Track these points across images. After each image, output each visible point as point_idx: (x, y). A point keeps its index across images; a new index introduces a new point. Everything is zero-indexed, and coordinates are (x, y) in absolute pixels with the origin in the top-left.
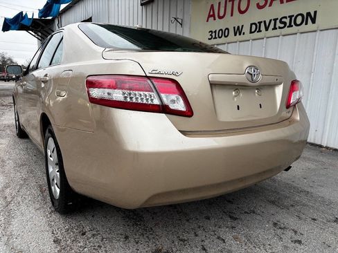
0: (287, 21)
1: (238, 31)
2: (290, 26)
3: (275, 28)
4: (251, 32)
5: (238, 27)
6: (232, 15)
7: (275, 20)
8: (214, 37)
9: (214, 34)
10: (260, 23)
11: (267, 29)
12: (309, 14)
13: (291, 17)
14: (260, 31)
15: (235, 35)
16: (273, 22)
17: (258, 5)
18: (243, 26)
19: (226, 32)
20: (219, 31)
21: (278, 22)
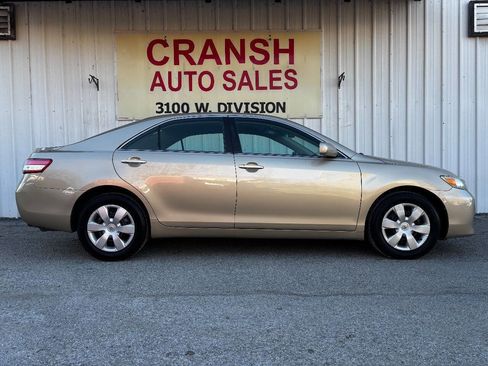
0: (259, 106)
1: (202, 108)
2: (262, 111)
3: (246, 112)
4: (219, 112)
5: (202, 104)
6: (191, 89)
7: (247, 104)
8: (165, 110)
9: (165, 108)
10: (230, 104)
11: (238, 111)
12: (279, 104)
13: (262, 104)
14: (229, 112)
15: (199, 112)
16: (244, 106)
17: (225, 86)
18: (208, 104)
19: (185, 107)
20: (174, 105)
21: (250, 106)
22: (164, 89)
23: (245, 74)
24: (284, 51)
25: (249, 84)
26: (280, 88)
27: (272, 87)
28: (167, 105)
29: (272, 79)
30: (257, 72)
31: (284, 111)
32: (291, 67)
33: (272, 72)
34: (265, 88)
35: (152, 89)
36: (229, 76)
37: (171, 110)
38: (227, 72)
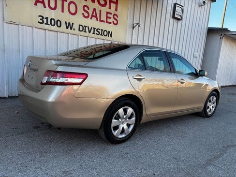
0: (100, 31)
1: (69, 26)
2: (101, 35)
3: (94, 33)
4: (79, 30)
5: (69, 23)
6: (63, 11)
7: (94, 29)
8: (45, 22)
9: (45, 20)
10: (85, 27)
11: (90, 32)
12: (109, 32)
13: (102, 30)
14: (85, 32)
15: (67, 28)
16: (93, 29)
17: (83, 14)
18: (73, 24)
19: (59, 22)
20: (51, 19)
21: (96, 30)
22: (45, 6)
23: (94, 10)
24: (114, 2)
25: (96, 17)
26: (110, 23)
27: (107, 22)
28: (47, 18)
29: (107, 17)
30: (100, 11)
31: (111, 37)
32: (116, 13)
33: (107, 13)
34: (104, 21)
35: (36, 4)
36: (86, 8)
37: (49, 23)
38: (85, 6)
